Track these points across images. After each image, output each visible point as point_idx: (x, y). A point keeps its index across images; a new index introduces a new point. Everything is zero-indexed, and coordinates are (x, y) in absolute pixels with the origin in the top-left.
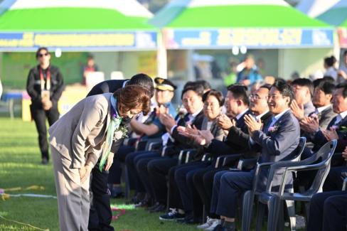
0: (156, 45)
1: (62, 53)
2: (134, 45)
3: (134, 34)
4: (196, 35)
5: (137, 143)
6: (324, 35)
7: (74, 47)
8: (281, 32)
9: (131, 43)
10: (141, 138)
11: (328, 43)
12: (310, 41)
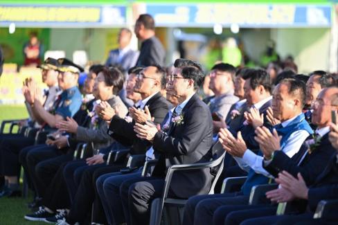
0: (125, 21)
1: (16, 29)
2: (100, 21)
3: (101, 8)
4: (171, 10)
5: (38, 133)
6: (321, 13)
7: (31, 22)
8: (271, 8)
9: (96, 18)
10: (43, 128)
11: (325, 22)
12: (305, 20)
